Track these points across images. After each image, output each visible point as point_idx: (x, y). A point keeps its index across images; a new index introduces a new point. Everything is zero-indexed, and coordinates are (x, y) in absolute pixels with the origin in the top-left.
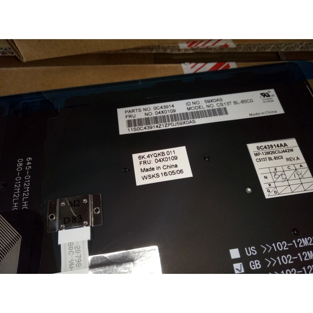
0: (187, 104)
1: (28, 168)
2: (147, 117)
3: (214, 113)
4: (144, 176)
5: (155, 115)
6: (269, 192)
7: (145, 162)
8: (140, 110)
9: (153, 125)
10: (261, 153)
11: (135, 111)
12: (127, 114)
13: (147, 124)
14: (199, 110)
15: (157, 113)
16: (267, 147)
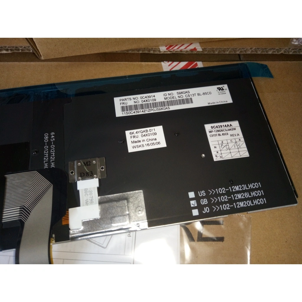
0: (164, 95)
1: (52, 140)
2: (135, 104)
3: (183, 102)
4: (134, 146)
5: (141, 103)
6: (217, 157)
7: (134, 136)
8: (130, 99)
9: (139, 110)
10: (214, 131)
11: (127, 99)
12: (121, 101)
13: (135, 110)
14: (172, 99)
15: (142, 101)
16: (218, 127)
